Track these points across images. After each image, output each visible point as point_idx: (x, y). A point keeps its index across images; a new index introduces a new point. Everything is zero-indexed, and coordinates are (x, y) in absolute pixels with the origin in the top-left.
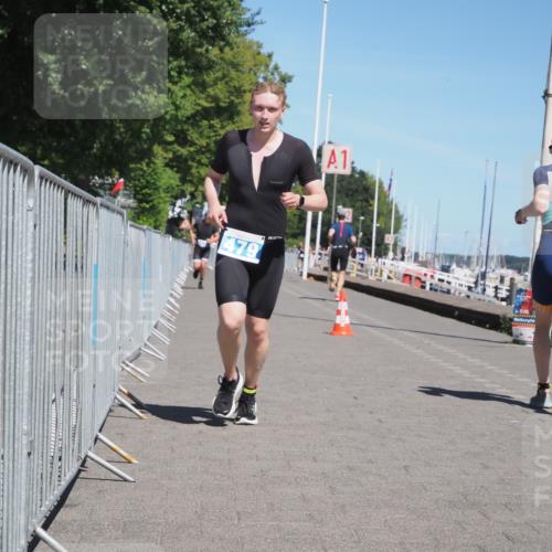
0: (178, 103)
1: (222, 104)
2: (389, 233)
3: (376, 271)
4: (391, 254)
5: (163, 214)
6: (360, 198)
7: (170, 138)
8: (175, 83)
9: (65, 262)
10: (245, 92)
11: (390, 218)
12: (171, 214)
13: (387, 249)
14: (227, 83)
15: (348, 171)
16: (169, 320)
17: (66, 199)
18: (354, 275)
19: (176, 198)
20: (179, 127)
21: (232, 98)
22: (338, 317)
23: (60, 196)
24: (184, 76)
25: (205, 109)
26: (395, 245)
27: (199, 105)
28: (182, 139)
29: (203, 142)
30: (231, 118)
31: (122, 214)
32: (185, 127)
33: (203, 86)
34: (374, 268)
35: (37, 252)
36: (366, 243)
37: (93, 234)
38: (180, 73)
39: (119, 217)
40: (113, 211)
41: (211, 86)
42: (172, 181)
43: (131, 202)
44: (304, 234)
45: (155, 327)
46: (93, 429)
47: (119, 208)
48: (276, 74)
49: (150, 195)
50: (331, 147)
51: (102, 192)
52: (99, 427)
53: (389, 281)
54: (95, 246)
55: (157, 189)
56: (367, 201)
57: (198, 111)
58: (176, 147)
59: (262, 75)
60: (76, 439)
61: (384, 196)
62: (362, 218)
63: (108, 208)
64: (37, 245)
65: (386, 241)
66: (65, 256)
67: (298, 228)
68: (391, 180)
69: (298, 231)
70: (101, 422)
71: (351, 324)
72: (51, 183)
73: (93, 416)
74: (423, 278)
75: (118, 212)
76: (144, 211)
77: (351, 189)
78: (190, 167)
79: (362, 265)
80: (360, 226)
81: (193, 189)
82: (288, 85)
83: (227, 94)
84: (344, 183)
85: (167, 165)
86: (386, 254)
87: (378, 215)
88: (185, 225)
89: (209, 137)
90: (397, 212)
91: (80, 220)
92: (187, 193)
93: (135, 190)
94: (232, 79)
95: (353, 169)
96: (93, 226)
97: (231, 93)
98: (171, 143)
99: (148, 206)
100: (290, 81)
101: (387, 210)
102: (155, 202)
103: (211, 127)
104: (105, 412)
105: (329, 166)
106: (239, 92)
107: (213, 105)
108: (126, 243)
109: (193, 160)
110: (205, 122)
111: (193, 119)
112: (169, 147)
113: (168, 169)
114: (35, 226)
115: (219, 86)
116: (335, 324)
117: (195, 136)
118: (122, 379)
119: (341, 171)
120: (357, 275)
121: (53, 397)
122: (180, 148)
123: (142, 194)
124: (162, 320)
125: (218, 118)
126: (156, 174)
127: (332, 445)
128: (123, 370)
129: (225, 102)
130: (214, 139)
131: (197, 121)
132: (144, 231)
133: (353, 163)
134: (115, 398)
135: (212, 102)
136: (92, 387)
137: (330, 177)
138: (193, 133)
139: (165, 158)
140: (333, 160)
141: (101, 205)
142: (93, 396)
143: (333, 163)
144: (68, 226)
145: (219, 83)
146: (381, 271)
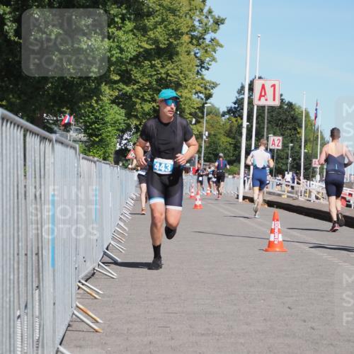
0: (122, 46)
1: (163, 46)
2: (317, 158)
3: (305, 192)
4: (318, 177)
5: (111, 146)
6: (290, 127)
7: (117, 78)
8: (119, 29)
9: (25, 192)
10: (182, 34)
11: (317, 144)
12: (118, 147)
13: (314, 172)
14: (165, 27)
15: (277, 103)
16: (119, 242)
17: (25, 136)
18: (286, 196)
19: (123, 132)
20: (123, 67)
21: (170, 40)
22: (272, 235)
23: (19, 134)
24: (127, 22)
25: (146, 50)
26: (321, 169)
27: (142, 47)
28: (126, 78)
29: (146, 81)
30: (171, 58)
31: (74, 148)
32: (129, 67)
33: (144, 30)
34: (303, 190)
36: (296, 168)
37: (49, 167)
38: (123, 19)
39: (72, 151)
40: (67, 146)
41: (151, 30)
42: (119, 117)
43: (82, 136)
44: (239, 161)
45: (107, 249)
46: (54, 342)
47: (71, 143)
48: (209, 17)
49: (99, 129)
50: (261, 82)
51: (56, 128)
52: (60, 341)
53: (317, 201)
54: (51, 178)
55: (105, 124)
56: (295, 129)
57: (139, 52)
58: (121, 86)
59: (197, 18)
61: (311, 125)
62: (291, 145)
63: (62, 143)
65: (314, 166)
66: (25, 186)
67: (233, 156)
68: (316, 110)
69: (234, 158)
70: (61, 335)
71: (283, 241)
72: (7, 121)
73: (54, 331)
74: (348, 198)
75: (71, 147)
76: (94, 144)
77: (280, 120)
78: (135, 103)
79: (293, 187)
80: (290, 152)
81: (138, 123)
82: (221, 26)
83: (167, 37)
84: (274, 114)
85: (113, 102)
87: (306, 141)
88: (131, 155)
89: (151, 76)
91: (37, 155)
92: (132, 126)
93: (85, 125)
94: (170, 23)
95: (282, 100)
96: (49, 160)
97: (170, 36)
98: (116, 82)
99: (97, 140)
100: (223, 24)
101: (313, 138)
102: (104, 136)
103: (153, 66)
104: (65, 328)
105: (260, 99)
106: (177, 34)
107: (154, 46)
108: (79, 175)
109: (137, 97)
110: (147, 63)
111: (137, 60)
112: (115, 86)
113: (114, 106)
115: (159, 30)
116: (270, 241)
117: (138, 75)
118: (79, 296)
119: (271, 103)
120: (288, 196)
121: (18, 314)
122: (125, 87)
123: (92, 129)
124: (112, 242)
125: (158, 58)
126: (104, 110)
127: (270, 351)
128: (79, 288)
129: (164, 44)
130: (155, 77)
131: (140, 62)
132: (95, 162)
133: (281, 95)
134: (73, 314)
135: (153, 44)
136: (52, 305)
137: (261, 108)
138: (136, 73)
139: (111, 96)
140: (263, 94)
141: (56, 141)
142: (54, 313)
143: (264, 96)
144: (27, 160)
145: (159, 26)
146: (310, 192)
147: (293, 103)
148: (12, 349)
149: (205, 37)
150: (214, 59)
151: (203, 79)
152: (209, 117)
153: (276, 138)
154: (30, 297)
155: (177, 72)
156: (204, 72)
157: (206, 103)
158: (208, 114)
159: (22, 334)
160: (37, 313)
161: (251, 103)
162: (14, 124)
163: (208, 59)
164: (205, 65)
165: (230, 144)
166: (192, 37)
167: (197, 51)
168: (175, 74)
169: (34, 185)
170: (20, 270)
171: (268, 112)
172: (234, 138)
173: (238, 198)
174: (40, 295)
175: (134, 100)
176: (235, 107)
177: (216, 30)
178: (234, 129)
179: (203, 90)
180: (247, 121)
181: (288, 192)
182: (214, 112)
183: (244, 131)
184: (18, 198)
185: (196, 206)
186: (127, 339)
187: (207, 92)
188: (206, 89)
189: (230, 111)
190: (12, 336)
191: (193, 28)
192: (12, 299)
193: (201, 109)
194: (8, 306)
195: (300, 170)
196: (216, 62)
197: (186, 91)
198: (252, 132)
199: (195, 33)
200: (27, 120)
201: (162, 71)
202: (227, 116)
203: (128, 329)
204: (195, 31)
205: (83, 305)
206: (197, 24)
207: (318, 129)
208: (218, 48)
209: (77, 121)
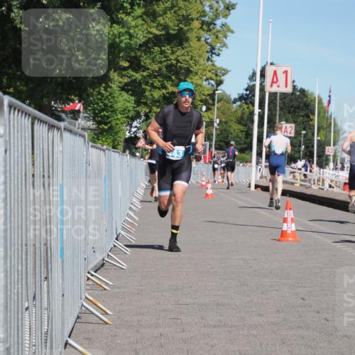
0: (132, 31)
1: (173, 32)
2: (330, 145)
3: (319, 180)
4: (331, 165)
5: (121, 134)
6: (302, 114)
7: (126, 64)
8: (128, 14)
9: (34, 182)
10: (192, 19)
11: (330, 131)
12: (128, 135)
13: (327, 160)
14: (175, 12)
15: (289, 90)
16: (129, 232)
17: (33, 124)
18: (298, 185)
19: (133, 119)
20: (133, 54)
21: (181, 25)
22: (285, 225)
23: (27, 122)
24: (136, 8)
25: (156, 36)
26: (335, 156)
27: (151, 33)
28: (136, 65)
29: (156, 67)
30: (181, 44)
31: (83, 136)
32: (139, 54)
33: (153, 16)
34: (316, 178)
35: (8, 175)
36: (309, 156)
37: (58, 156)
38: (132, 5)
39: (82, 139)
40: (76, 134)
41: (161, 16)
42: (129, 105)
43: (91, 124)
44: (251, 149)
45: (117, 239)
46: (62, 334)
47: (80, 131)
48: (220, 2)
49: (108, 117)
50: (273, 68)
51: (63, 116)
52: (69, 333)
53: (331, 189)
54: (60, 167)
55: (114, 111)
56: (308, 116)
57: (149, 38)
58: (131, 72)
59: (208, 4)
60: (48, 344)
61: (324, 111)
62: (304, 132)
63: (70, 131)
64: (8, 168)
65: (327, 153)
66: (33, 175)
67: (245, 143)
68: (330, 96)
69: (246, 146)
70: (70, 327)
71: (297, 230)
72: (15, 109)
73: (63, 324)
75: (80, 135)
76: (103, 132)
77: (292, 107)
78: (144, 90)
79: (305, 175)
80: (302, 139)
81: (147, 111)
82: (232, 11)
83: (176, 22)
84: (286, 101)
85: (123, 89)
86: (327, 164)
87: (319, 128)
88: (141, 143)
89: (161, 62)
90: (335, 125)
91: (45, 144)
92: (142, 114)
93: (94, 113)
94: (180, 8)
95: (294, 87)
96: (58, 148)
97: (180, 22)
98: (125, 69)
99: (106, 127)
100: (233, 9)
101: (326, 125)
102: (113, 123)
103: (162, 52)
104: (74, 320)
105: (271, 86)
106: (187, 20)
107: (164, 32)
108: (88, 163)
109: (147, 83)
110: (157, 49)
111: (146, 47)
112: (124, 73)
113: (124, 93)
114: (6, 151)
115: (169, 16)
116: (282, 231)
117: (148, 61)
118: (88, 287)
119: (283, 89)
120: (301, 185)
121: (26, 305)
122: (134, 74)
123: (101, 117)
124: (122, 232)
125: (168, 44)
126: (113, 97)
127: (283, 343)
128: (88, 279)
129: (174, 30)
130: (165, 63)
131: (150, 48)
132: (104, 150)
133: (294, 82)
134: (83, 305)
135: (163, 30)
136: (61, 296)
137: (273, 95)
138: (146, 59)
139: (120, 82)
140: (275, 80)
141: (65, 129)
142: (63, 305)
143: (276, 83)
144: (35, 149)
145: (168, 12)
146: (323, 180)
147: (306, 89)
148: (20, 341)
149: (216, 22)
150: (225, 45)
151: (213, 65)
152: (220, 104)
153: (288, 125)
154: (38, 289)
155: (187, 58)
156: (215, 58)
157: (217, 90)
158: (219, 101)
159: (30, 326)
160: (45, 305)
161: (262, 89)
162: (22, 112)
163: (218, 45)
164: (216, 51)
165: (242, 131)
166: (203, 23)
167: (208, 37)
168: (185, 60)
169: (42, 174)
170: (28, 261)
171: (281, 99)
172: (245, 125)
173: (250, 187)
174: (48, 286)
175: (143, 86)
176: (246, 94)
177: (227, 15)
178: (245, 116)
179: (214, 76)
180: (259, 108)
181: (301, 180)
182: (224, 99)
183: (256, 118)
184: (26, 188)
185: (207, 195)
186: (138, 331)
187: (218, 78)
188: (216, 75)
189: (241, 98)
190: (20, 328)
191: (203, 14)
192: (20, 290)
193: (212, 96)
194: (16, 298)
195: (313, 157)
196: (227, 48)
197: (197, 77)
198: (263, 119)
199: (206, 19)
200: (35, 108)
201: (173, 57)
202: (239, 103)
203: (138, 321)
204: (205, 16)
205: (92, 297)
206: (207, 9)
207: (331, 116)
208: (229, 34)
209: (85, 108)
